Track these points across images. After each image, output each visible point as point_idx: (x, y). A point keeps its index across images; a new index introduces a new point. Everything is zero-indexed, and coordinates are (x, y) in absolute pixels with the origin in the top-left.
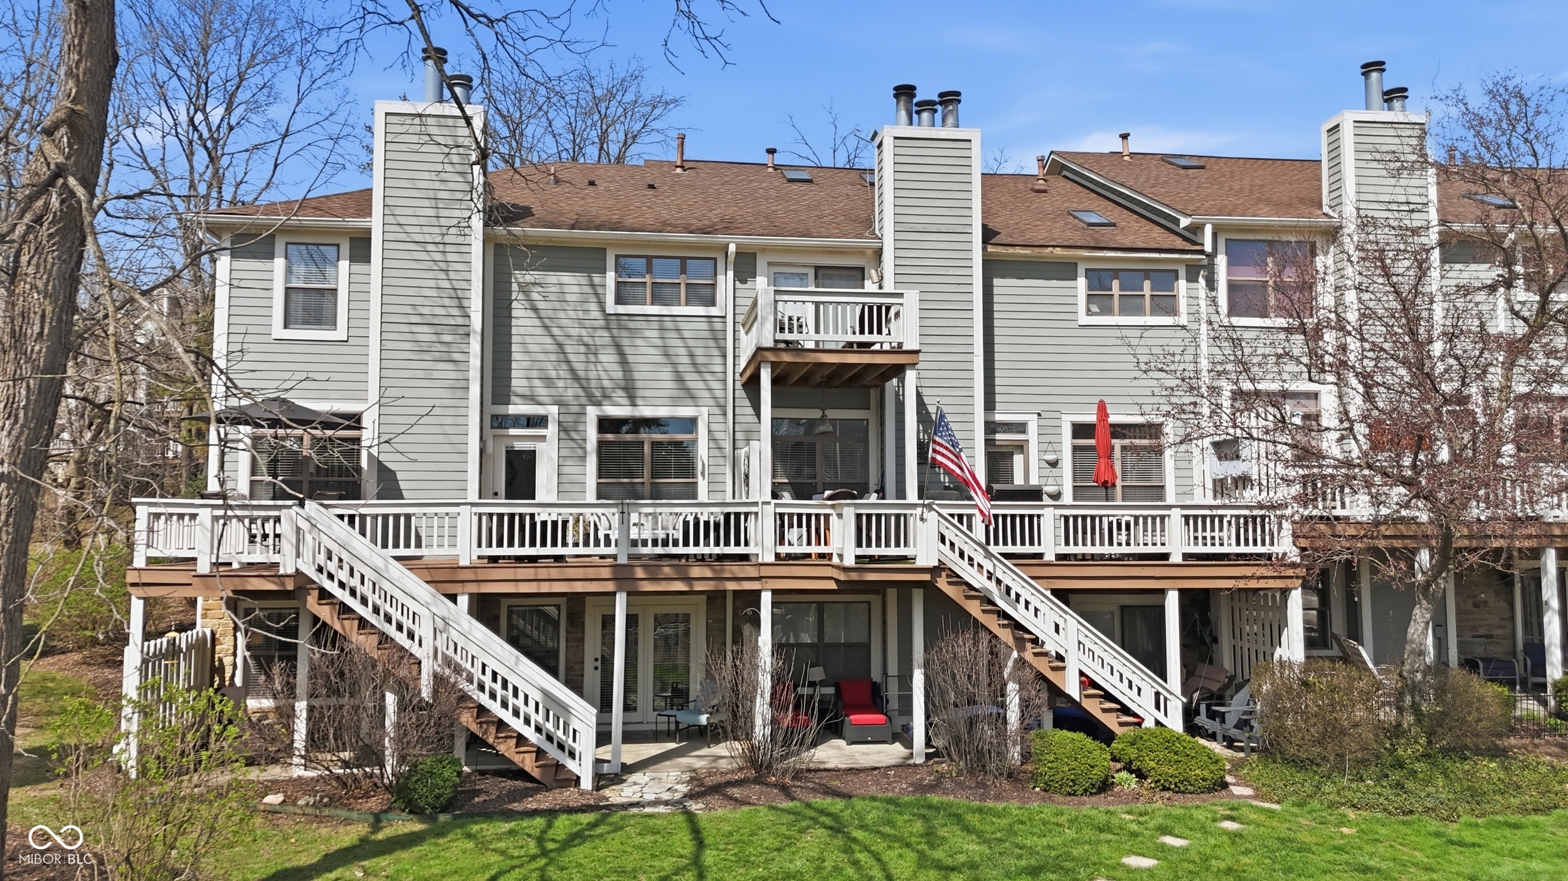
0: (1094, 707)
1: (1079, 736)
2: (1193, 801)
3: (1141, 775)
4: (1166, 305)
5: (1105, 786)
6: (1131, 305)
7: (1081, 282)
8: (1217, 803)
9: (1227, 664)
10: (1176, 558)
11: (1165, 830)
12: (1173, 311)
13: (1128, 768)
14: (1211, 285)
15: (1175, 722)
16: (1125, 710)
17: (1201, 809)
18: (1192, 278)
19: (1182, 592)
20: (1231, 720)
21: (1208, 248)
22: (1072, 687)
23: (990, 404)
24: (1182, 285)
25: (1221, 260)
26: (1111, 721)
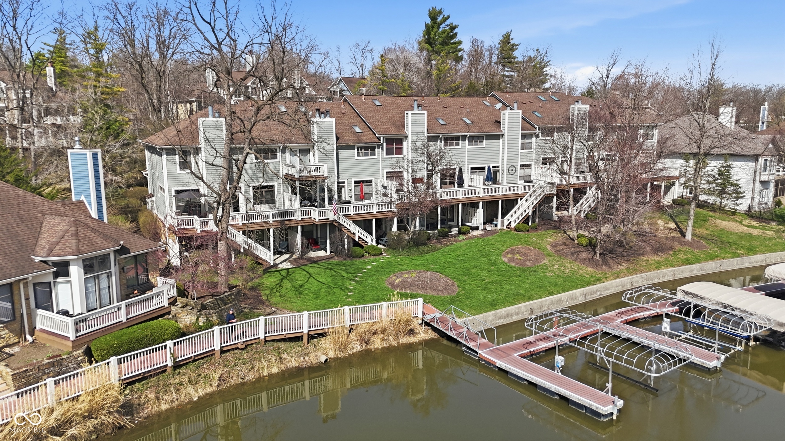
0: (360, 242)
1: (358, 248)
2: (377, 257)
3: (369, 253)
4: (373, 154)
5: (363, 256)
6: (366, 155)
7: (356, 150)
8: (380, 257)
9: (384, 230)
10: (375, 213)
11: (373, 262)
12: (374, 155)
13: (366, 252)
14: (382, 149)
15: (374, 244)
16: (366, 242)
17: (378, 258)
18: (378, 148)
19: (376, 219)
20: (384, 241)
21: (382, 142)
22: (357, 239)
23: (338, 177)
24: (376, 149)
25: (385, 144)
26: (363, 244)
